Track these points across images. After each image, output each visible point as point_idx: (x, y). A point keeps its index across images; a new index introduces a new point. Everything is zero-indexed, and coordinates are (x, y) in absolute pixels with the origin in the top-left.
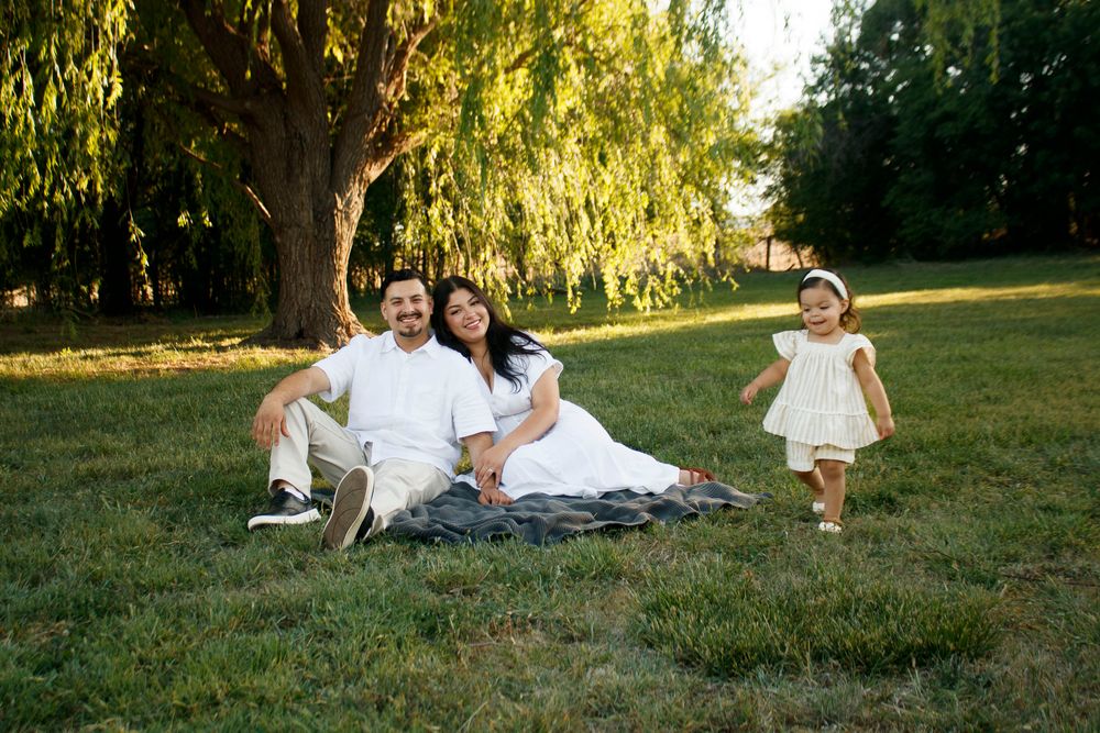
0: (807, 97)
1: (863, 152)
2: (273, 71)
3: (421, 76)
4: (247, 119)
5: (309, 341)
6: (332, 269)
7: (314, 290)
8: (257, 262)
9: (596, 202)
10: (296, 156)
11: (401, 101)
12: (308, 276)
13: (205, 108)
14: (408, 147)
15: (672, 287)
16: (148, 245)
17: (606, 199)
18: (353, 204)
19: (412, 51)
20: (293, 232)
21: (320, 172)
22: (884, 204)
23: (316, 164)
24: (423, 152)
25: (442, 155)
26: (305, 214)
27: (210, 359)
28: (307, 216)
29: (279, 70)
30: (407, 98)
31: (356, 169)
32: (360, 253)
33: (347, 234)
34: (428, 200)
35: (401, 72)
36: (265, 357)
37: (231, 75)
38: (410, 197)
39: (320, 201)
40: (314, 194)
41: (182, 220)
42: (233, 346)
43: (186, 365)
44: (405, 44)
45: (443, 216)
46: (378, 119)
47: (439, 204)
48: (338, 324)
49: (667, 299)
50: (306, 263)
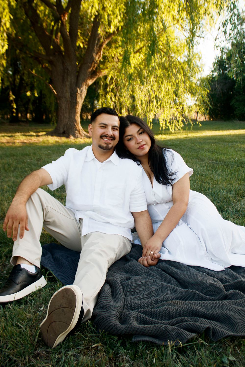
0: (211, 74)
1: (226, 90)
2: (60, 48)
3: (107, 54)
4: (51, 62)
5: (66, 135)
6: (75, 112)
7: (69, 119)
8: (53, 109)
9: (159, 96)
10: (66, 75)
11: (100, 61)
12: (68, 114)
13: (37, 59)
14: (101, 76)
15: (181, 124)
16: (16, 101)
17: (162, 95)
18: (83, 92)
19: (104, 46)
20: (64, 100)
21: (73, 81)
22: (231, 104)
23: (71, 79)
24: (106, 77)
25: (112, 79)
26: (67, 94)
27: (34, 140)
28: (68, 95)
29: (62, 48)
30: (102, 60)
31: (85, 80)
32: (84, 109)
33: (80, 101)
34: (107, 93)
35: (101, 52)
36: (52, 140)
37: (46, 48)
38: (101, 92)
39: (73, 90)
40: (71, 88)
41: (28, 94)
42: (42, 135)
43: (25, 141)
44: (103, 43)
45: (111, 98)
46: (93, 65)
47: (110, 94)
48: (76, 130)
49: (179, 128)
50: (67, 110)
